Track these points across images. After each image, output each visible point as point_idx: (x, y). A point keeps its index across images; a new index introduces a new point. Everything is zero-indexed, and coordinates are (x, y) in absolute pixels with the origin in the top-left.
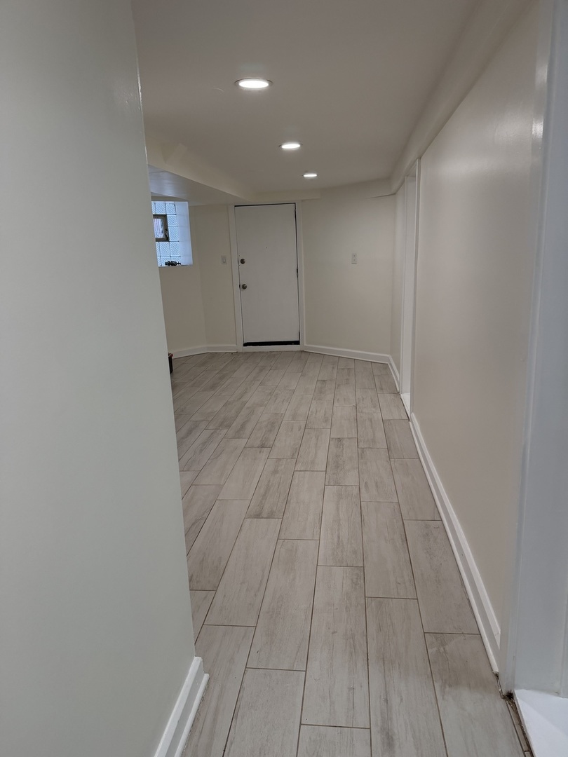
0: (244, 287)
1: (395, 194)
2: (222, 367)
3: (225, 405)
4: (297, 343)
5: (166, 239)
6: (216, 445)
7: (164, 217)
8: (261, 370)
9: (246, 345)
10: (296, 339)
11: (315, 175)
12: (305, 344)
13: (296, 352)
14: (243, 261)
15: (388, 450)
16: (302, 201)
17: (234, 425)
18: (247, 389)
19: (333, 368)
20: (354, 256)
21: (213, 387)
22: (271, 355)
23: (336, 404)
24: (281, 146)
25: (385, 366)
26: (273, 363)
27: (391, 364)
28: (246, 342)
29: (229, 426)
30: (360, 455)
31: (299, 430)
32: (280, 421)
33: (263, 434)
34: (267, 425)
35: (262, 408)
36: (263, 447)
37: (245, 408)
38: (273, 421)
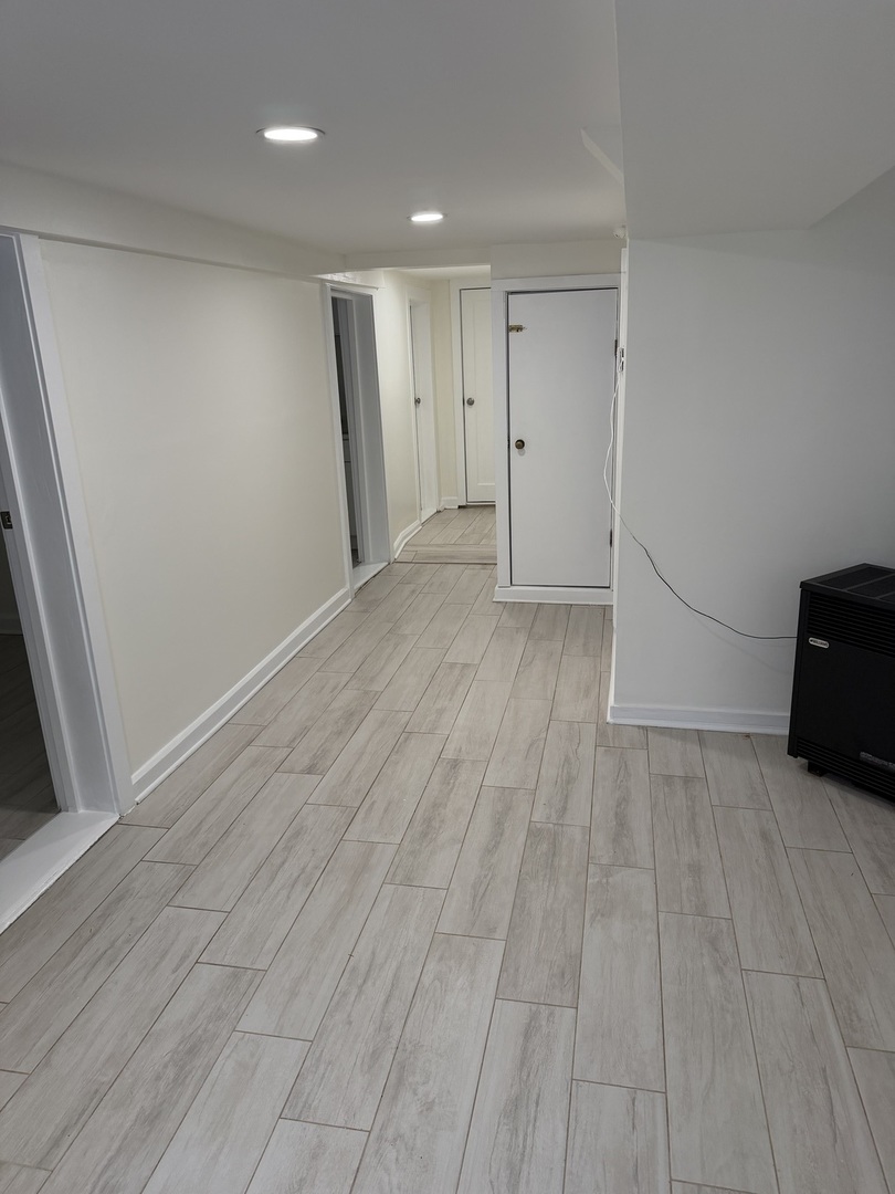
31: (373, 803)
32: (405, 843)
33: (452, 796)
34: (440, 827)
35: (445, 927)
36: (455, 760)
37: (502, 932)
38: (424, 844)
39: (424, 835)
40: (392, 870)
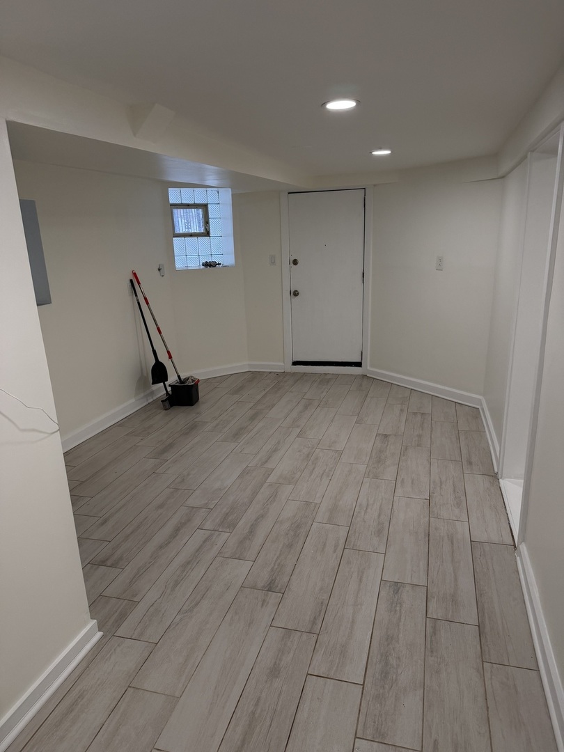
0: (296, 294)
1: (503, 177)
2: (259, 397)
3: (240, 476)
4: (359, 364)
5: (207, 234)
6: (203, 572)
7: (205, 207)
8: (306, 407)
9: (295, 363)
10: (357, 360)
11: (387, 152)
12: (367, 368)
13: (356, 376)
14: (295, 262)
15: (480, 627)
16: (375, 185)
17: (241, 522)
18: (279, 443)
19: (402, 410)
20: (440, 260)
21: (237, 435)
22: (325, 380)
23: (399, 491)
24: (325, 104)
25: (475, 413)
26: (324, 394)
27: (483, 409)
28: (295, 360)
29: (233, 525)
30: (428, 636)
31: (335, 551)
32: (310, 522)
33: (278, 553)
34: (289, 531)
35: (290, 487)
36: (269, 590)
37: (266, 485)
38: (299, 521)
39: (299, 527)
40: (316, 509)
